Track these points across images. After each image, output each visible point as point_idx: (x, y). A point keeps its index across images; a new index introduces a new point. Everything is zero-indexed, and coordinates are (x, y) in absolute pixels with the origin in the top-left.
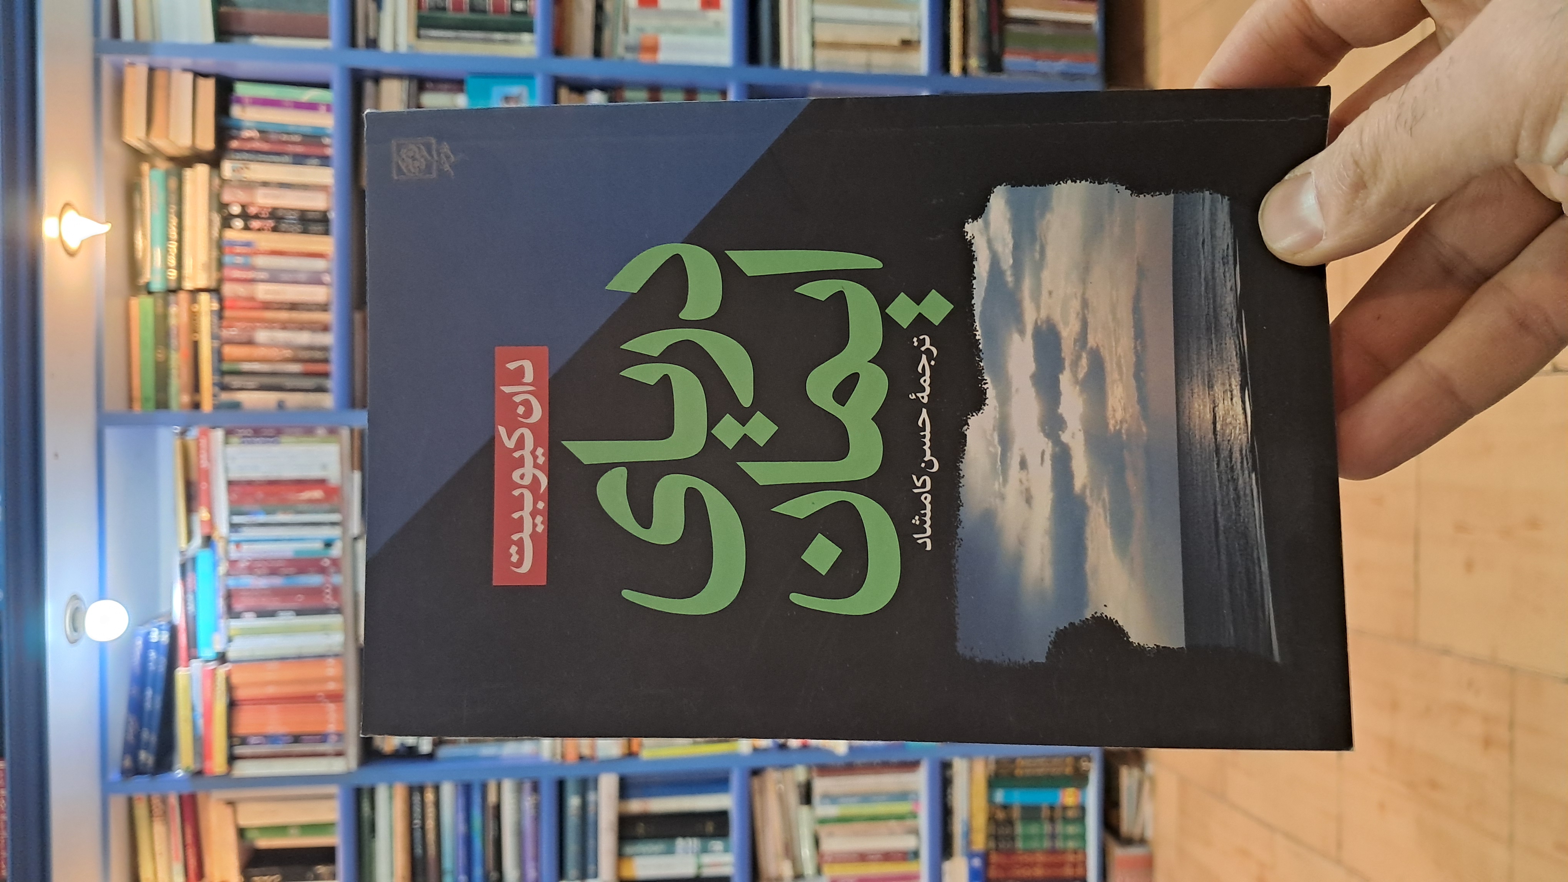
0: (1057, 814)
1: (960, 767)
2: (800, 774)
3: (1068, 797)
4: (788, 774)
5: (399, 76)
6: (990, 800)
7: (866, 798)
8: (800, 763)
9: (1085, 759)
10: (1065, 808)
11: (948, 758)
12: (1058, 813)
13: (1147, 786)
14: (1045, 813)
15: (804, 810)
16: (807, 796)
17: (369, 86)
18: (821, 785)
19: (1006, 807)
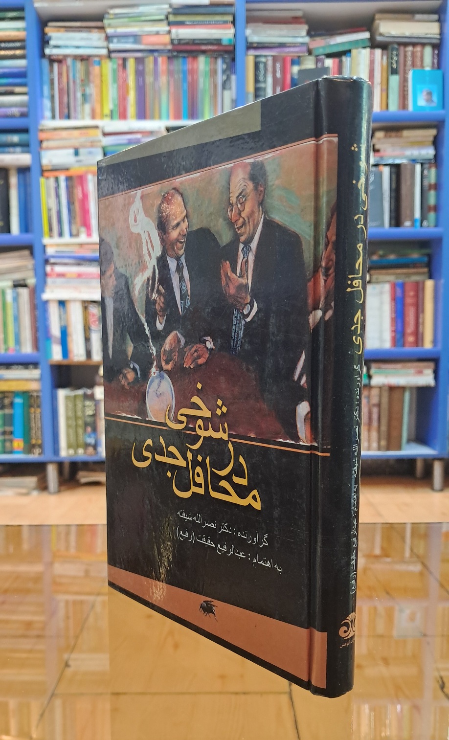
0: (7, 435)
1: (35, 373)
2: (31, 281)
3: (18, 444)
4: (31, 273)
5: (441, 33)
6: (16, 394)
7: (17, 319)
8: (37, 281)
9: (41, 451)
10: (11, 441)
11: (40, 366)
12: (7, 437)
13: (24, 491)
14: (8, 429)
15: (10, 283)
16: (18, 285)
17: (436, 17)
18: (24, 292)
19: (12, 404)
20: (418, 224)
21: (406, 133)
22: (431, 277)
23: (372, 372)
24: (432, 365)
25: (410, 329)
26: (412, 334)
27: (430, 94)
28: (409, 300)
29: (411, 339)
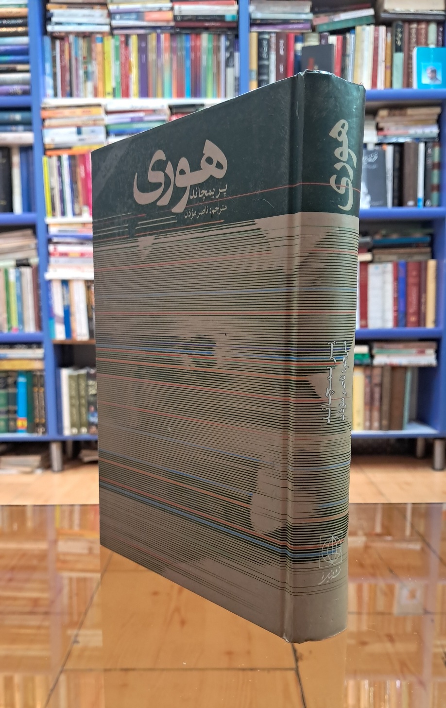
0: (11, 414)
1: (39, 353)
2: (34, 261)
3: (22, 423)
4: (33, 253)
6: (19, 373)
7: (20, 299)
8: (40, 260)
9: (44, 430)
10: (15, 420)
11: (44, 346)
12: (11, 416)
13: (28, 469)
14: (12, 408)
15: (13, 263)
16: (21, 264)
18: (27, 272)
19: (15, 384)
20: (421, 204)
21: (410, 111)
22: (433, 257)
23: (375, 351)
24: (434, 344)
25: (412, 309)
26: (414, 314)
27: (434, 72)
28: (412, 280)
29: (413, 319)
